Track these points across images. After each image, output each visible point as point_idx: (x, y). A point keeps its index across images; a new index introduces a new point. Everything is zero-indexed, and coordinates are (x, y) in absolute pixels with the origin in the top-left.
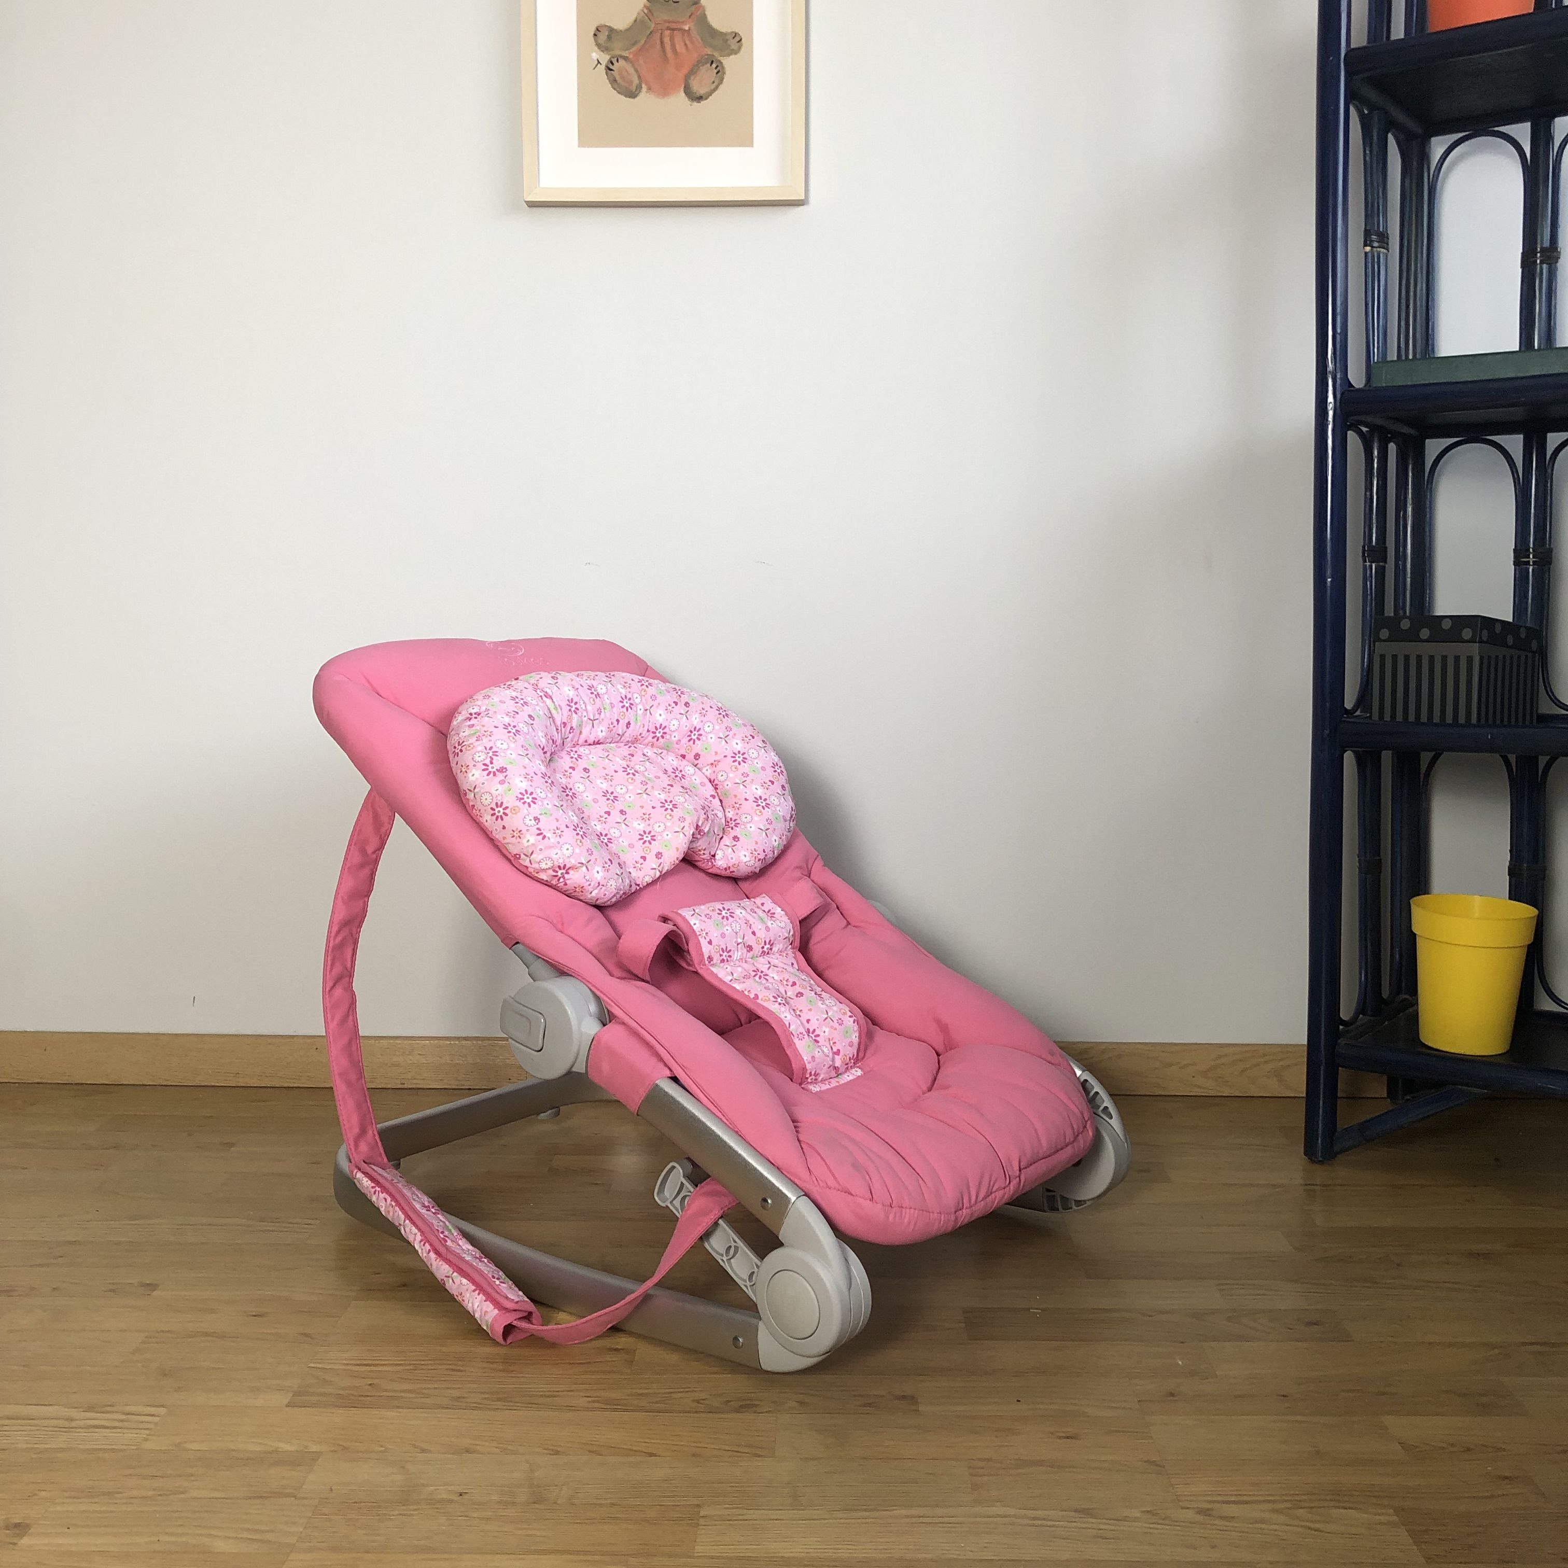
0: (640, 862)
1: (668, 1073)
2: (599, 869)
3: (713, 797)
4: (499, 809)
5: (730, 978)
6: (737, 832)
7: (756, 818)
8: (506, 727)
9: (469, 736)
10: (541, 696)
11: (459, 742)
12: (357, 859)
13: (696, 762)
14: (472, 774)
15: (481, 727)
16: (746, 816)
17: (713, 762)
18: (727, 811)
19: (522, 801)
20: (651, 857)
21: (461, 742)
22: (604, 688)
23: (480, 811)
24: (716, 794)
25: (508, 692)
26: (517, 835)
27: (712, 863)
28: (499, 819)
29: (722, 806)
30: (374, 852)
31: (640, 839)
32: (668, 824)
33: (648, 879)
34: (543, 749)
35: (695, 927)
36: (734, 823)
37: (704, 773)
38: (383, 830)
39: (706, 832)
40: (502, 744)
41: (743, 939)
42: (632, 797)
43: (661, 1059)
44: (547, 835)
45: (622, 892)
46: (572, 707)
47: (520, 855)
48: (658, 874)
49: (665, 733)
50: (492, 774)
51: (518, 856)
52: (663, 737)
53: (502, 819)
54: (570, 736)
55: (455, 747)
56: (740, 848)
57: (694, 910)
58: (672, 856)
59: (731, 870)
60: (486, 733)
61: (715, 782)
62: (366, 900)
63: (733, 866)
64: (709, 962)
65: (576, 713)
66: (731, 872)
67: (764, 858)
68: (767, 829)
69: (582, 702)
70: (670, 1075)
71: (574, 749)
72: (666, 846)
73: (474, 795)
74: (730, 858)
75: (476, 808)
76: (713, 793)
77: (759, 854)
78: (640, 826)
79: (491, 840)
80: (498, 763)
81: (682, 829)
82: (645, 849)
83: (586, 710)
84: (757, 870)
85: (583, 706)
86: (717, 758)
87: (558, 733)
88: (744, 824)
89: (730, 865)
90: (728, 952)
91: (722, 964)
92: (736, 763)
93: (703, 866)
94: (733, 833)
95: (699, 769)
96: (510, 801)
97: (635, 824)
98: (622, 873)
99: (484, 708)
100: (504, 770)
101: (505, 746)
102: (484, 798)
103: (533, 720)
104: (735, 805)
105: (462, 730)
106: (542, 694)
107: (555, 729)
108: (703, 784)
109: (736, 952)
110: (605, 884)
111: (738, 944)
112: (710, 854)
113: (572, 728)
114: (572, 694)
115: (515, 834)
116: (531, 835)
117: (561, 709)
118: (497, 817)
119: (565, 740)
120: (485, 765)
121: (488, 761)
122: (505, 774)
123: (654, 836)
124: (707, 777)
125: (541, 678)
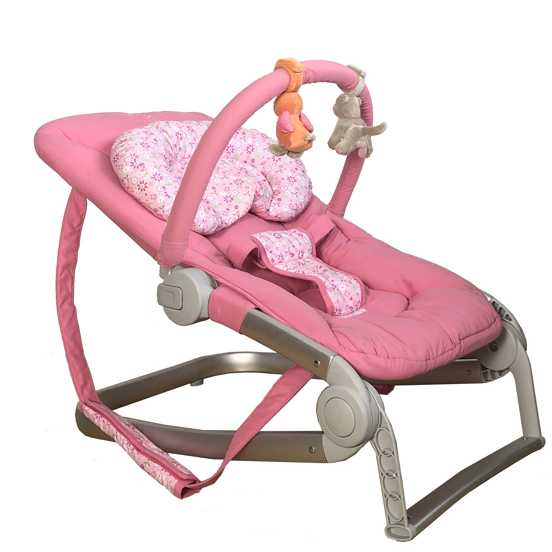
0: (226, 212)
1: (254, 306)
2: (203, 212)
3: (265, 181)
4: (142, 185)
5: (286, 268)
6: (280, 196)
7: (290, 188)
8: (142, 144)
9: (122, 151)
10: (161, 131)
11: (116, 155)
12: (68, 230)
13: (253, 164)
14: (125, 169)
15: (128, 145)
16: (284, 187)
17: (262, 162)
18: (273, 187)
19: (155, 179)
20: (232, 209)
21: (117, 155)
22: (196, 127)
23: (132, 188)
24: (266, 179)
25: (142, 129)
26: (154, 198)
27: (268, 214)
28: (143, 190)
29: (270, 185)
30: (78, 226)
31: (225, 200)
32: (240, 191)
33: (232, 221)
34: (164, 156)
35: (263, 244)
36: (277, 192)
37: (258, 170)
38: (81, 213)
39: (262, 195)
40: (140, 152)
41: (289, 249)
42: (218, 181)
43: (248, 300)
44: (171, 195)
45: (217, 226)
46: (179, 136)
47: (157, 209)
48: (237, 218)
49: (233, 150)
50: (136, 168)
51: (156, 210)
52: (232, 152)
53: (144, 190)
54: (180, 152)
55: (114, 158)
56: (283, 204)
57: (260, 235)
58: (243, 209)
59: (279, 217)
60: (130, 148)
61: (265, 173)
62: (76, 253)
63: (279, 214)
64: (273, 263)
65: (182, 140)
66: (279, 218)
67: (297, 209)
68: (296, 193)
69: (184, 134)
70: (255, 307)
71: (183, 160)
72: (240, 202)
73: (128, 180)
74: (277, 210)
75: (130, 187)
76: (265, 179)
77: (293, 206)
78: (225, 194)
79: (140, 203)
80: (139, 161)
81: (248, 192)
82: (228, 205)
83: (187, 138)
84: (294, 216)
85: (185, 136)
86: (263, 160)
87: (172, 150)
88: (284, 192)
89: (278, 214)
90: (282, 257)
91: (280, 263)
92: (275, 161)
93: (262, 215)
94: (277, 197)
95: (255, 168)
96: (147, 179)
97: (221, 193)
98: (216, 215)
99: (129, 137)
100: (143, 165)
101: (142, 153)
102: (133, 181)
103: (157, 141)
104: (277, 183)
105: (118, 149)
106: (161, 130)
107: (170, 148)
108: (258, 175)
109: (286, 257)
110: (207, 220)
111: (286, 252)
112: (266, 208)
113: (180, 148)
114: (178, 130)
115: (153, 197)
116: (162, 196)
117: (173, 137)
118: (142, 189)
119: (177, 155)
120: (132, 163)
121: (133, 161)
122: (143, 166)
123: (233, 198)
124: (260, 171)
125: (160, 123)
